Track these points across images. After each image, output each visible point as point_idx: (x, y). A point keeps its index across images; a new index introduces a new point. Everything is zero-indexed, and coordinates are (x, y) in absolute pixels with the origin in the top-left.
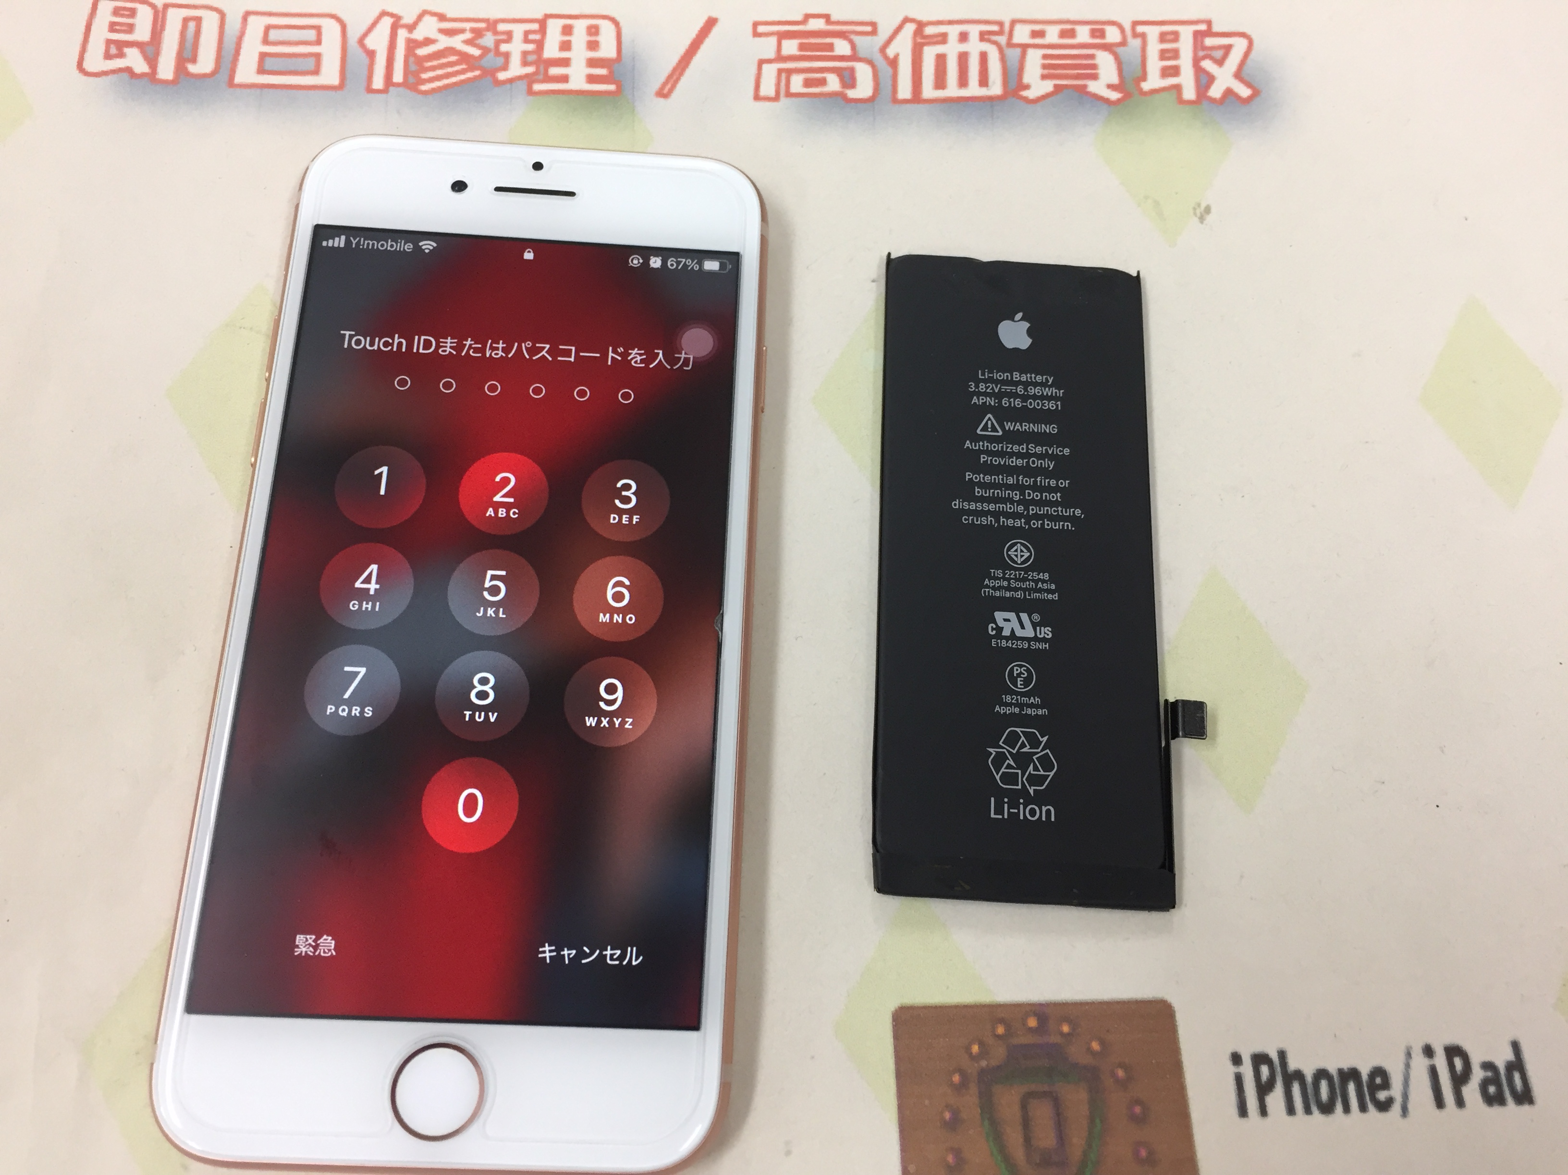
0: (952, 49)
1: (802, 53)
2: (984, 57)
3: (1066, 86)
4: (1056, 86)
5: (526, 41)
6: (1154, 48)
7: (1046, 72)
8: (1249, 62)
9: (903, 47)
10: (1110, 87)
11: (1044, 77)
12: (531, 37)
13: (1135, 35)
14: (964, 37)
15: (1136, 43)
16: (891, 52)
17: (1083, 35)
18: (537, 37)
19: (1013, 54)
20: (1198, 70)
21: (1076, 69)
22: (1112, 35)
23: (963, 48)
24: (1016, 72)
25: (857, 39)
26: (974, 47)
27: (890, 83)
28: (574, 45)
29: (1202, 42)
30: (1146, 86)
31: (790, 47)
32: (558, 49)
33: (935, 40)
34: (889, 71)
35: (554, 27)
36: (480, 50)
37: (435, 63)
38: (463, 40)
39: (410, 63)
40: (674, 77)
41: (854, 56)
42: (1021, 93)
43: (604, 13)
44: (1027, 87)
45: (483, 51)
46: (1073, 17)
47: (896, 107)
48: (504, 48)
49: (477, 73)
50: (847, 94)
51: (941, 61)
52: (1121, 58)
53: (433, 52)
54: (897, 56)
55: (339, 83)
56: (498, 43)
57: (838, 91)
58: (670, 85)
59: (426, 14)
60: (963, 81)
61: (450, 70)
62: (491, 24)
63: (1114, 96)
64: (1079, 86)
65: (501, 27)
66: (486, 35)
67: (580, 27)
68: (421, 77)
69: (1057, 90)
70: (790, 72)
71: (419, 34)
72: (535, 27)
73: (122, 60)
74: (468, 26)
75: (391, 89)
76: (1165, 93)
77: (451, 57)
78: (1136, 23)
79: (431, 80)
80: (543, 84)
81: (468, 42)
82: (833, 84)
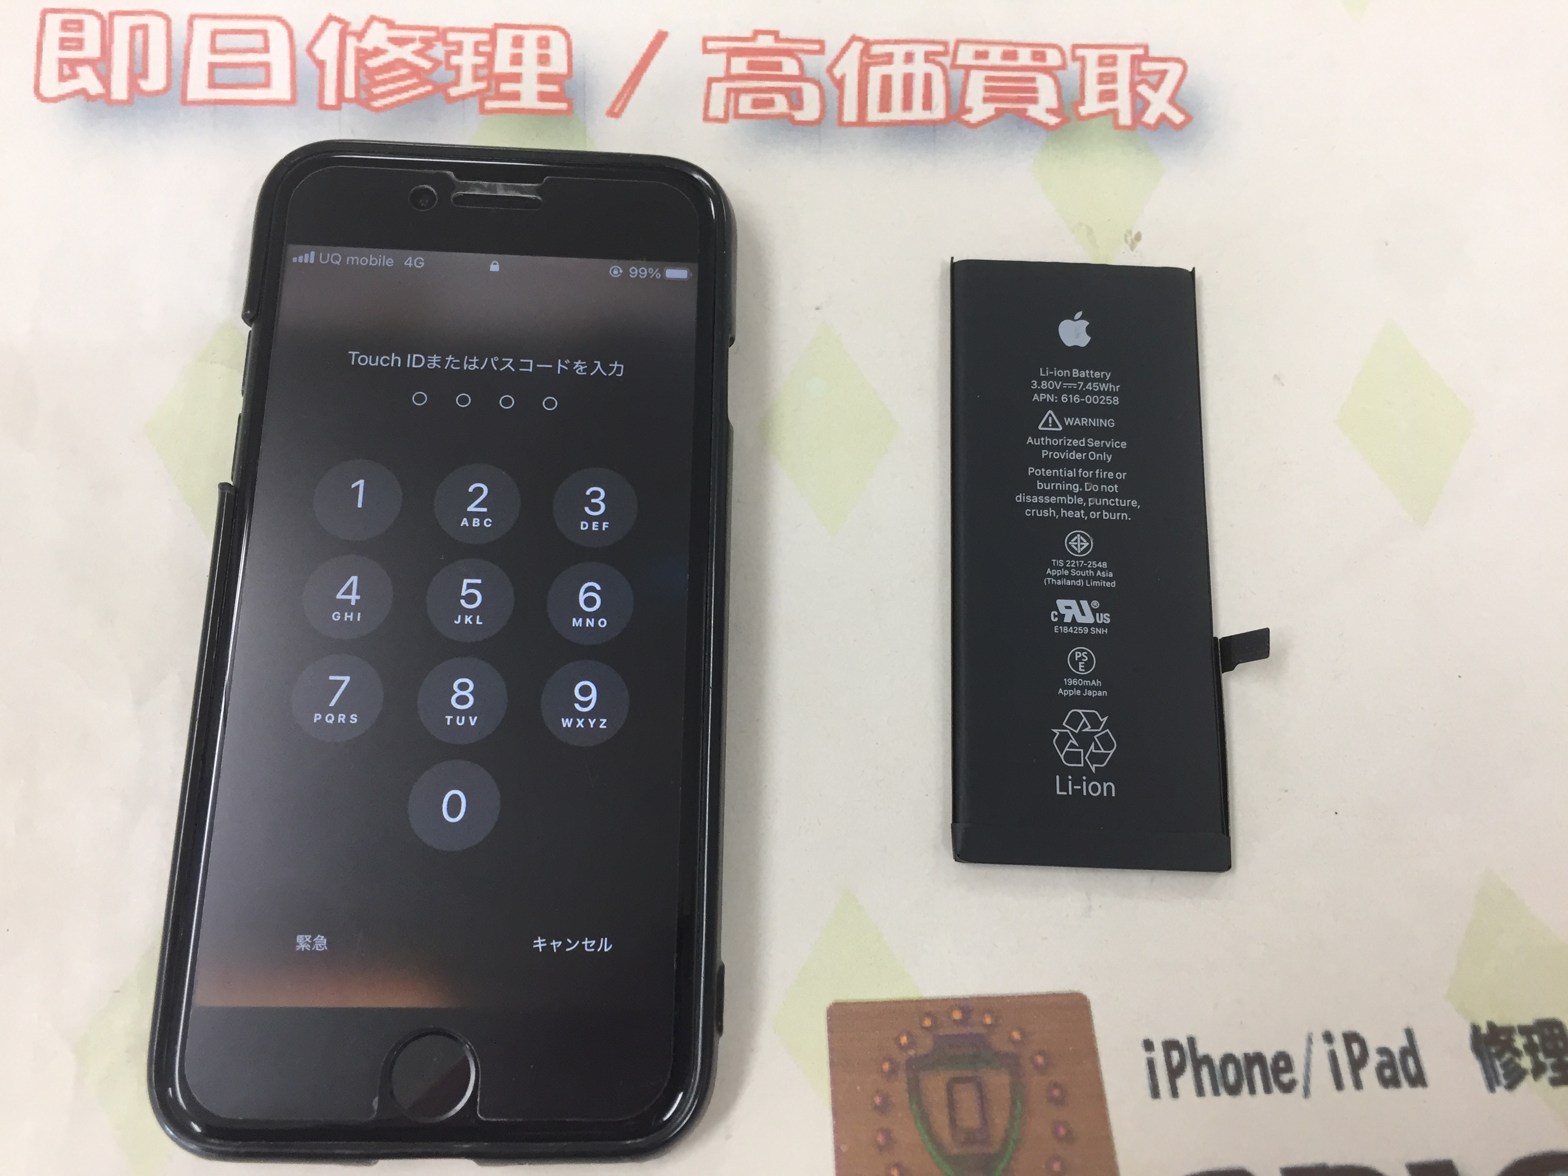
0: (897, 70)
1: (752, 72)
2: (928, 78)
3: (1006, 110)
4: (996, 109)
5: (477, 53)
6: (1093, 71)
7: (988, 94)
8: (1183, 87)
9: (849, 68)
10: (1049, 111)
11: (986, 100)
12: (482, 49)
13: (1075, 58)
14: (909, 58)
15: (1074, 67)
16: (837, 72)
17: (1025, 57)
18: (487, 49)
19: (957, 76)
20: (1135, 95)
21: (1017, 92)
22: (1053, 58)
23: (908, 68)
24: (959, 93)
25: (805, 58)
26: (919, 68)
27: (836, 104)
28: (525, 59)
29: (1139, 66)
30: (1084, 110)
31: (740, 65)
32: (509, 63)
33: (882, 59)
34: (836, 92)
35: (505, 38)
36: (430, 61)
37: (386, 76)
38: (413, 50)
39: (361, 76)
40: (625, 96)
41: (802, 77)
42: (964, 117)
43: (554, 24)
44: (969, 111)
45: (433, 63)
46: (1015, 39)
47: (843, 129)
48: (455, 60)
49: (429, 88)
50: (793, 116)
51: (886, 80)
52: (1061, 81)
53: (384, 64)
54: (843, 77)
55: (291, 99)
56: (448, 55)
57: (785, 113)
58: (620, 105)
59: (375, 21)
60: (907, 105)
61: (402, 84)
62: (442, 34)
63: (1053, 120)
64: (1019, 109)
65: (452, 37)
66: (436, 45)
67: (531, 38)
68: (372, 92)
69: (999, 112)
70: (739, 92)
71: (368, 43)
72: (485, 37)
73: (77, 81)
74: (417, 34)
75: (344, 105)
76: (1102, 118)
77: (402, 70)
78: (1075, 47)
79: (383, 95)
80: (496, 101)
81: (419, 53)
82: (781, 104)
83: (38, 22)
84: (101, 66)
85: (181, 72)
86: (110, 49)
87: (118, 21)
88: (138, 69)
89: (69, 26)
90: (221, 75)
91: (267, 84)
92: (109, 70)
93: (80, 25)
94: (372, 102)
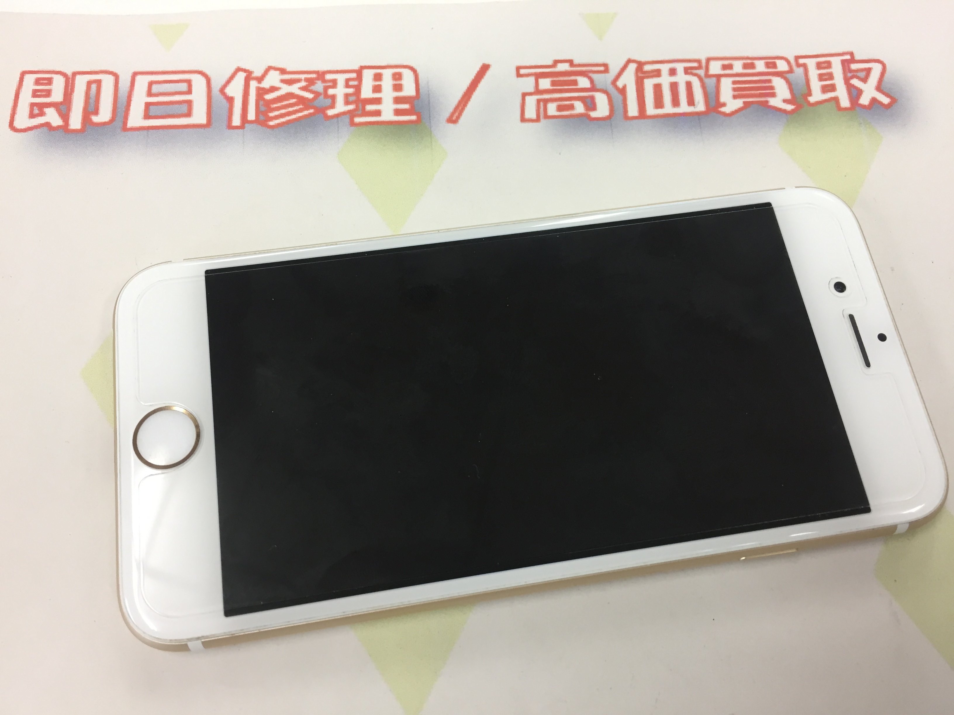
0: (665, 80)
1: (554, 88)
2: (689, 85)
3: (752, 103)
4: (745, 102)
5: (347, 86)
6: (814, 73)
7: (736, 93)
8: (885, 79)
9: (628, 80)
10: (785, 101)
11: (735, 97)
12: (351, 83)
13: (798, 65)
14: (673, 72)
15: (800, 71)
16: (620, 84)
17: (760, 66)
18: (355, 83)
19: (710, 82)
20: (849, 85)
21: (759, 90)
22: (782, 66)
23: (673, 79)
24: (714, 94)
25: (595, 76)
26: (681, 78)
27: (621, 105)
28: (384, 88)
29: (849, 67)
30: (812, 99)
31: (545, 84)
32: (371, 91)
33: (652, 74)
34: (620, 97)
35: (368, 76)
36: (313, 94)
37: (279, 105)
38: (299, 87)
39: (260, 106)
40: (460, 108)
41: (593, 88)
42: (720, 109)
43: (405, 64)
44: (724, 105)
45: (315, 95)
46: (750, 55)
47: (628, 122)
48: (331, 92)
49: (312, 111)
50: (590, 115)
51: (658, 88)
52: (790, 81)
53: (277, 96)
54: (625, 87)
55: (207, 123)
56: (326, 89)
57: (584, 113)
58: (457, 114)
59: (271, 70)
60: (676, 102)
61: (291, 109)
62: (321, 75)
63: (789, 107)
64: (762, 101)
65: (328, 77)
66: (316, 83)
67: (387, 74)
68: (269, 116)
69: (747, 105)
70: (546, 101)
71: (266, 84)
72: (354, 75)
73: (43, 117)
74: (303, 76)
75: (247, 125)
76: (826, 104)
77: (291, 100)
78: (797, 58)
79: (277, 117)
80: (362, 117)
81: (303, 89)
82: (579, 108)
83: (19, 79)
84: (63, 108)
85: (124, 110)
86: (71, 96)
87: (78, 78)
88: (91, 108)
89: (42, 82)
90: (153, 110)
91: (189, 114)
92: (69, 109)
93: (50, 81)
94: (268, 122)
